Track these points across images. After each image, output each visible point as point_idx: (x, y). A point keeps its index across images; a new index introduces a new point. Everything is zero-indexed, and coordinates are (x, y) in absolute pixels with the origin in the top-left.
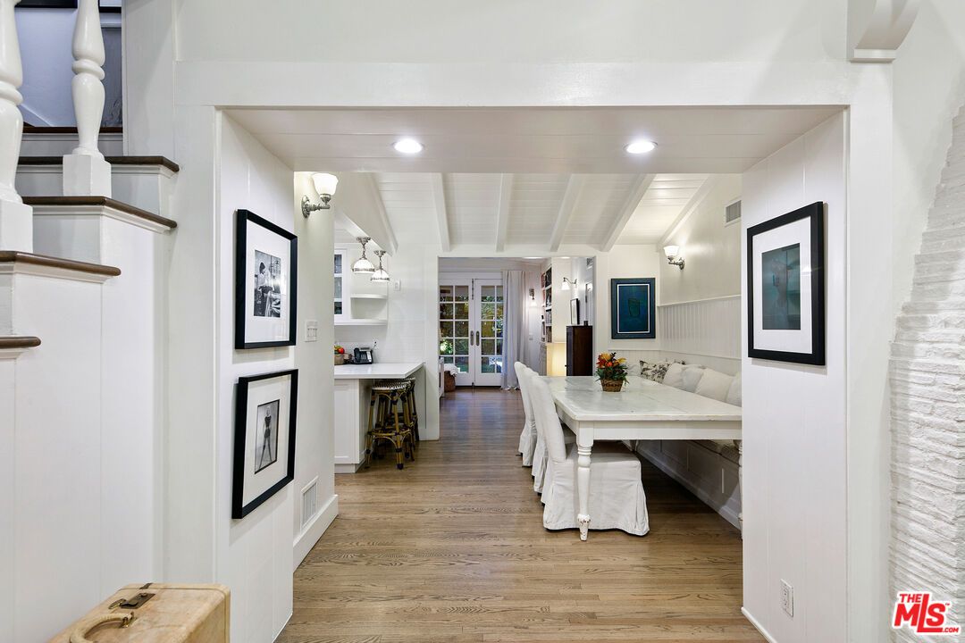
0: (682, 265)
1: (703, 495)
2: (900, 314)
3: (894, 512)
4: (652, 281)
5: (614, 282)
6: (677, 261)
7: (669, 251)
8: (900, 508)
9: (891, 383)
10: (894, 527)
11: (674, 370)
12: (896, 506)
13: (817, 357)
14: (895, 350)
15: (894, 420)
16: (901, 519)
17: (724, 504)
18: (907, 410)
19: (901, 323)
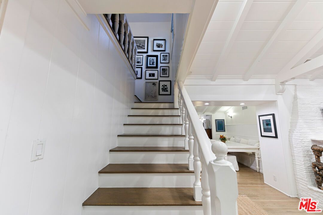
0: (231, 117)
1: (245, 164)
2: (289, 131)
3: (293, 161)
4: (224, 120)
5: (216, 120)
6: (230, 116)
7: (228, 114)
8: (294, 160)
9: (289, 141)
10: (293, 163)
11: (232, 138)
12: (293, 160)
13: (276, 137)
14: (289, 136)
15: (291, 147)
16: (294, 162)
17: (251, 165)
18: (293, 145)
19: (289, 132)
